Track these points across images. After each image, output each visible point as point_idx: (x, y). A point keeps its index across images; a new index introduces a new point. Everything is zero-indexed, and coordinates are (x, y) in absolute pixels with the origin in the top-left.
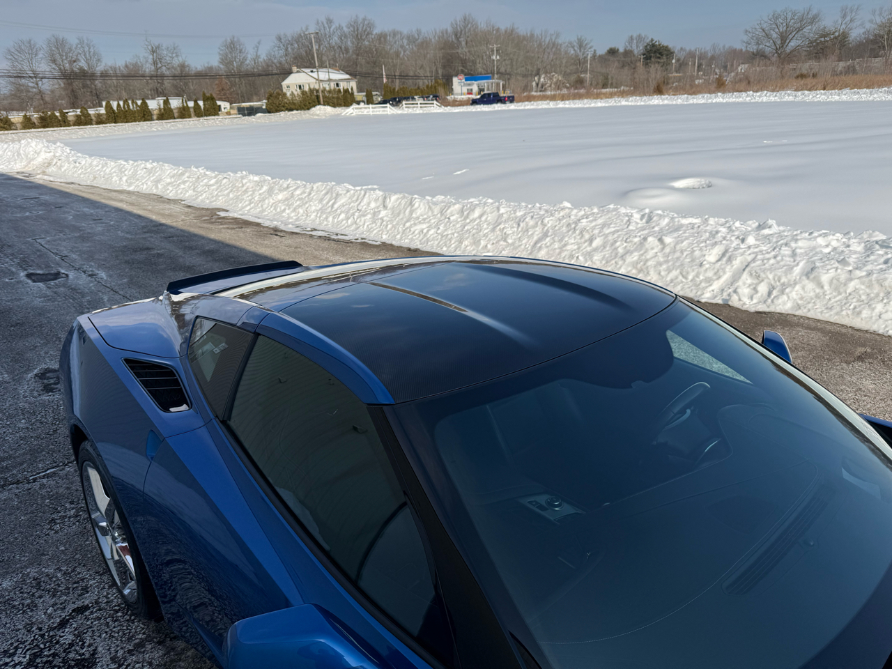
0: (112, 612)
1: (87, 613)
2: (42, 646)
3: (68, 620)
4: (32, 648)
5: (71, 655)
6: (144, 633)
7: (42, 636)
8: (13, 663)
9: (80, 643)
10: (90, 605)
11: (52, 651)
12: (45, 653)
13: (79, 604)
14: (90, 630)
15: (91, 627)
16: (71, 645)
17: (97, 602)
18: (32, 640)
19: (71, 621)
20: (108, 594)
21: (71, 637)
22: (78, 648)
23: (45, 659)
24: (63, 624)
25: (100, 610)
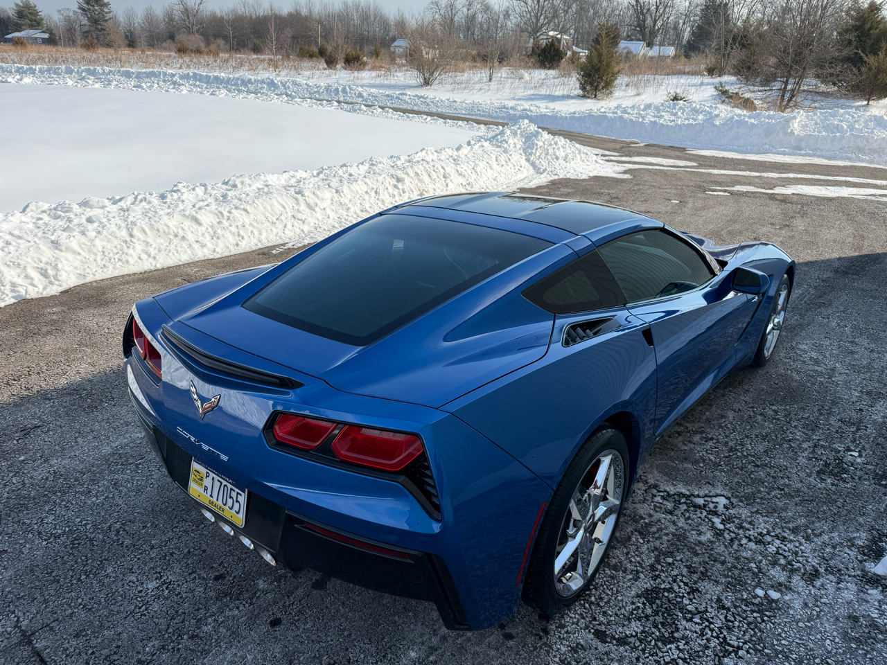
0: (593, 607)
1: (603, 628)
2: (653, 643)
3: (618, 640)
4: (660, 649)
5: (649, 611)
6: (604, 571)
7: (643, 651)
8: (681, 655)
9: (635, 612)
10: (592, 631)
11: (653, 630)
12: (658, 634)
13: (596, 643)
14: (619, 613)
15: (616, 615)
16: (639, 619)
17: (587, 627)
18: (652, 655)
19: (617, 636)
20: (573, 623)
21: (633, 624)
22: (640, 611)
23: (663, 630)
24: (622, 641)
25: (595, 619)
